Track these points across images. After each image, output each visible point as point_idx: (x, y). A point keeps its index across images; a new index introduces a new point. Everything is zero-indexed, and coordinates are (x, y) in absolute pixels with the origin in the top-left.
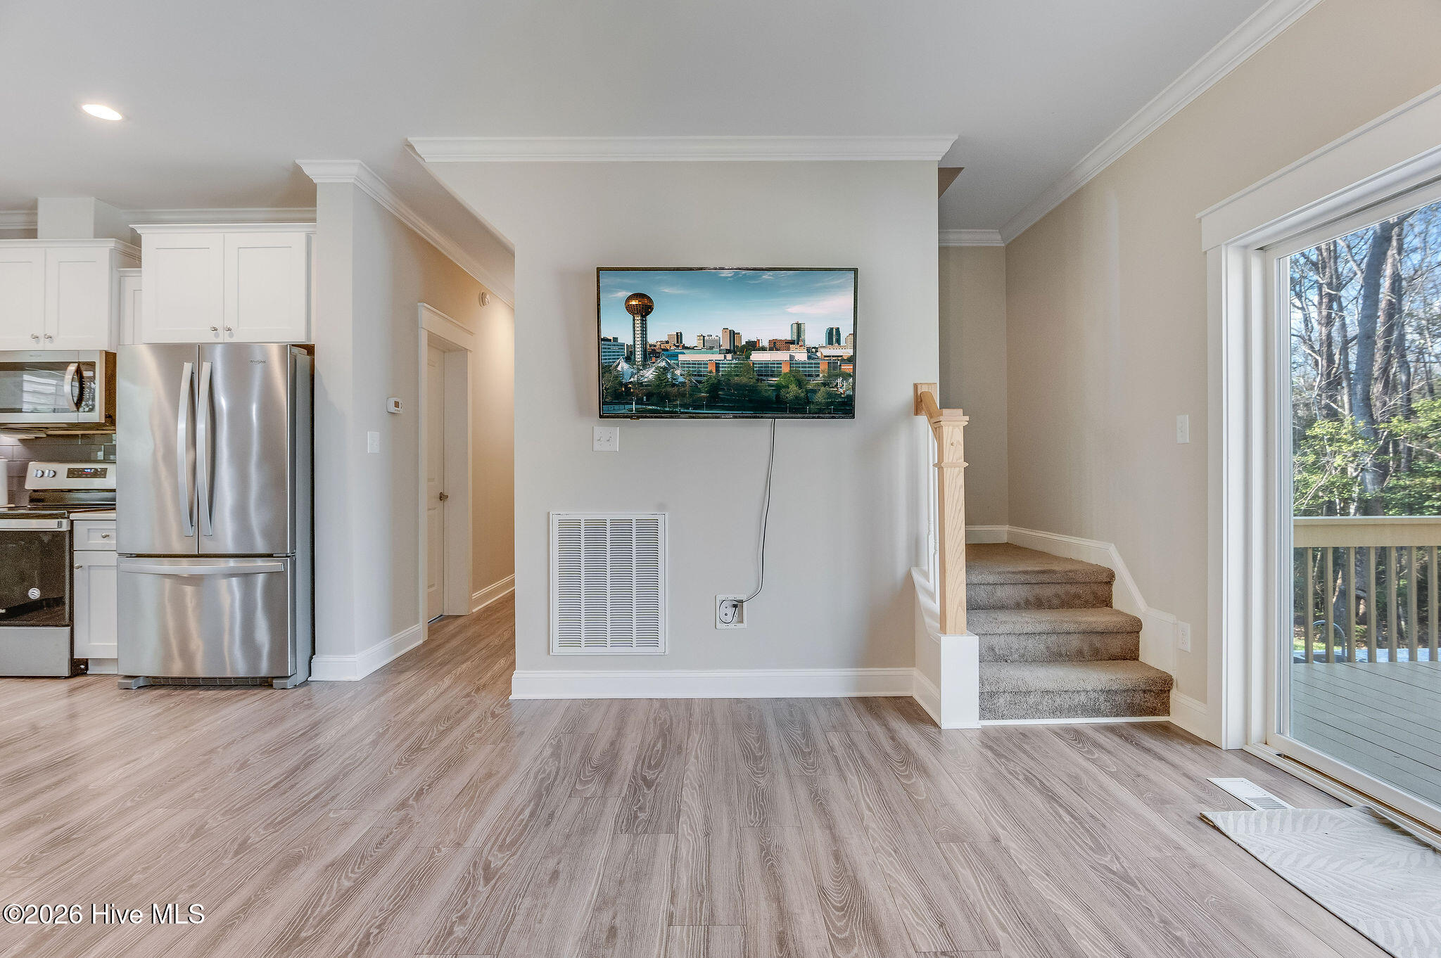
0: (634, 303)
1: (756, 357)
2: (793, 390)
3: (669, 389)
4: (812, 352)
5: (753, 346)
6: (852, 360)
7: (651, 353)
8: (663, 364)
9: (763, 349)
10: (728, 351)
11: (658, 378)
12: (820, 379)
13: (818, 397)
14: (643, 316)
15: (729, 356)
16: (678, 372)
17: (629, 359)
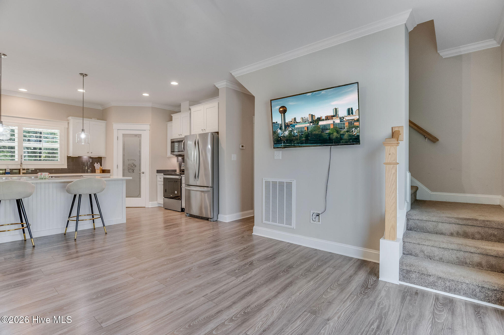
0: (281, 109)
1: (321, 123)
2: (335, 135)
3: (293, 138)
4: (341, 119)
5: (319, 119)
6: (358, 120)
7: (287, 126)
8: (291, 129)
9: (323, 120)
10: (311, 122)
11: (289, 134)
12: (346, 129)
13: (346, 137)
14: (284, 114)
15: (311, 124)
16: (295, 132)
17: (281, 129)
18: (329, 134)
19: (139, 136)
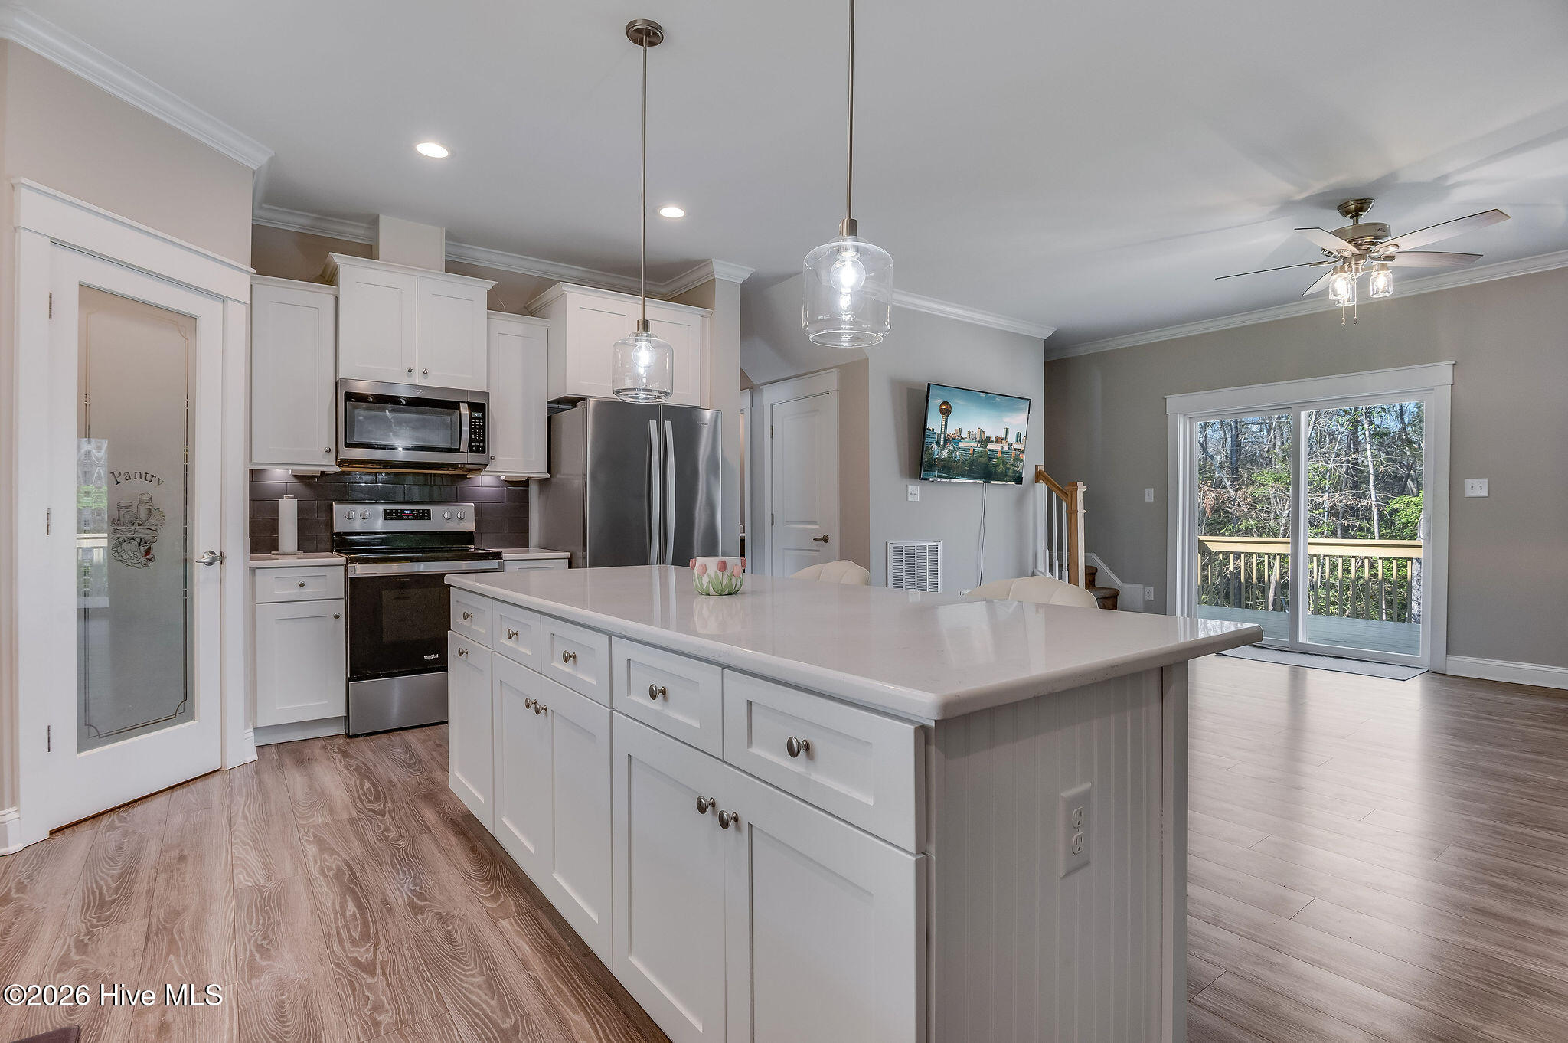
0: (943, 407)
1: (990, 446)
2: (1001, 468)
3: (953, 464)
4: (1010, 445)
5: (988, 440)
6: (1023, 451)
7: (948, 440)
8: (952, 448)
9: (992, 442)
10: (979, 442)
11: (949, 456)
12: (1011, 462)
13: (1010, 473)
14: (947, 417)
15: (979, 445)
16: (957, 453)
17: (938, 443)
18: (997, 465)
19: (186, 323)
